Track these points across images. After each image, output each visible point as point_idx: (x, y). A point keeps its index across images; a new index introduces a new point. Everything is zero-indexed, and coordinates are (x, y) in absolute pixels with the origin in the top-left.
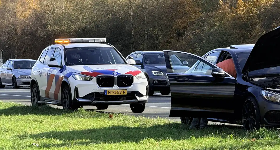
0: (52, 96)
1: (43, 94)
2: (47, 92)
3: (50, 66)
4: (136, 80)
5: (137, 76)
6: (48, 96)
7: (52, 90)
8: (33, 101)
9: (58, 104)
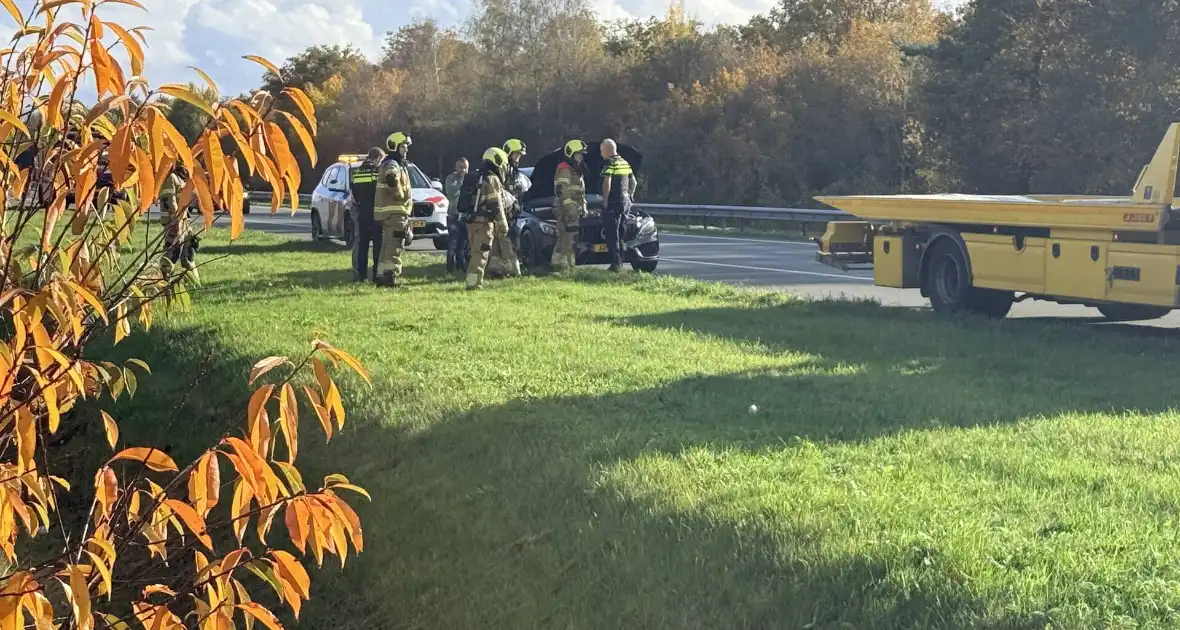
0: (334, 229)
1: (324, 227)
2: (329, 223)
3: (331, 190)
4: (437, 209)
5: (439, 203)
6: (330, 229)
7: (335, 221)
8: (314, 236)
9: (341, 239)
